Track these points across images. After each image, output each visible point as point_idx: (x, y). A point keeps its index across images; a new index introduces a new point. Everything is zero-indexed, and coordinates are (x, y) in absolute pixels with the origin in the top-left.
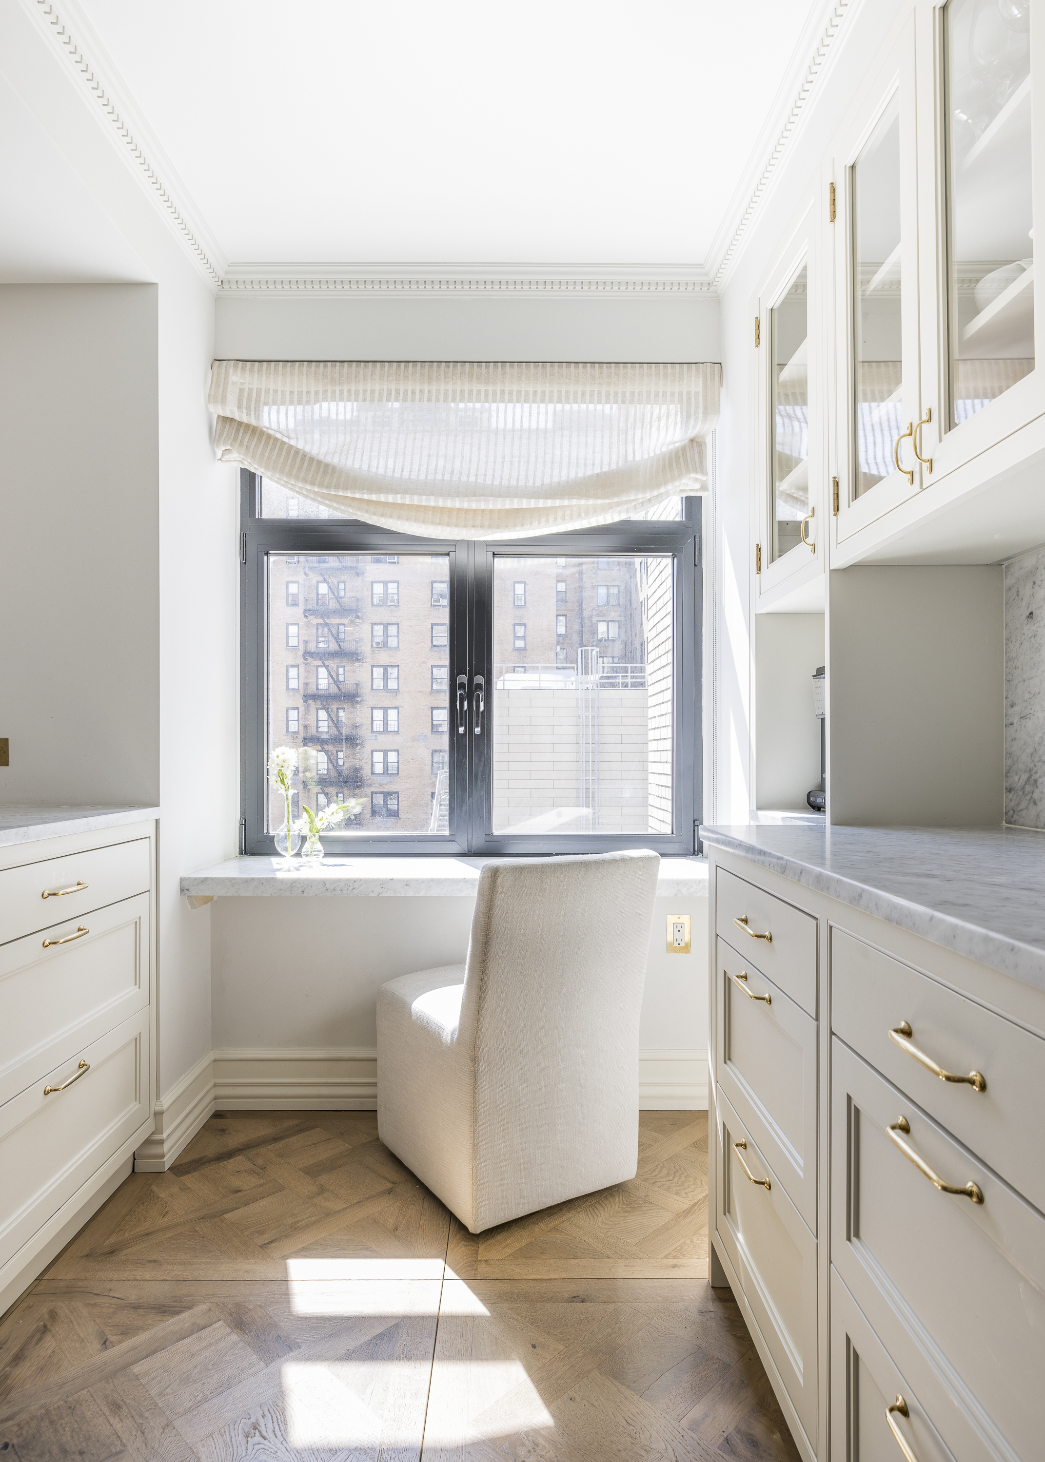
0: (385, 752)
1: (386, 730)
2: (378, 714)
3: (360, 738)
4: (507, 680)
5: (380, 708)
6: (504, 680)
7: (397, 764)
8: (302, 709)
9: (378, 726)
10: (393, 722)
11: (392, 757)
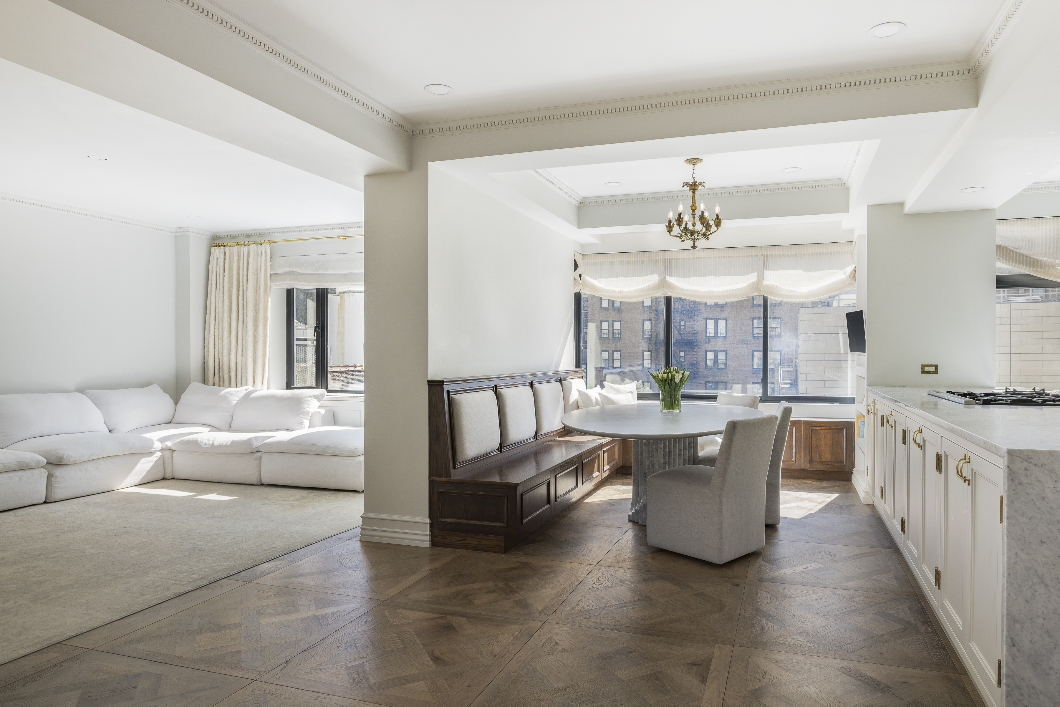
0: (716, 352)
1: (716, 336)
2: (711, 324)
3: (697, 342)
4: (842, 300)
5: (712, 319)
6: (839, 300)
7: (725, 361)
8: (653, 321)
9: (711, 332)
10: (722, 330)
11: (721, 356)
